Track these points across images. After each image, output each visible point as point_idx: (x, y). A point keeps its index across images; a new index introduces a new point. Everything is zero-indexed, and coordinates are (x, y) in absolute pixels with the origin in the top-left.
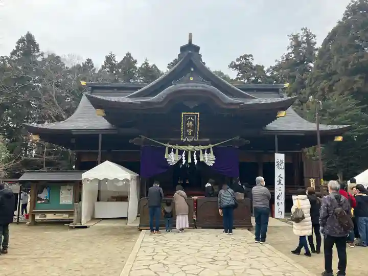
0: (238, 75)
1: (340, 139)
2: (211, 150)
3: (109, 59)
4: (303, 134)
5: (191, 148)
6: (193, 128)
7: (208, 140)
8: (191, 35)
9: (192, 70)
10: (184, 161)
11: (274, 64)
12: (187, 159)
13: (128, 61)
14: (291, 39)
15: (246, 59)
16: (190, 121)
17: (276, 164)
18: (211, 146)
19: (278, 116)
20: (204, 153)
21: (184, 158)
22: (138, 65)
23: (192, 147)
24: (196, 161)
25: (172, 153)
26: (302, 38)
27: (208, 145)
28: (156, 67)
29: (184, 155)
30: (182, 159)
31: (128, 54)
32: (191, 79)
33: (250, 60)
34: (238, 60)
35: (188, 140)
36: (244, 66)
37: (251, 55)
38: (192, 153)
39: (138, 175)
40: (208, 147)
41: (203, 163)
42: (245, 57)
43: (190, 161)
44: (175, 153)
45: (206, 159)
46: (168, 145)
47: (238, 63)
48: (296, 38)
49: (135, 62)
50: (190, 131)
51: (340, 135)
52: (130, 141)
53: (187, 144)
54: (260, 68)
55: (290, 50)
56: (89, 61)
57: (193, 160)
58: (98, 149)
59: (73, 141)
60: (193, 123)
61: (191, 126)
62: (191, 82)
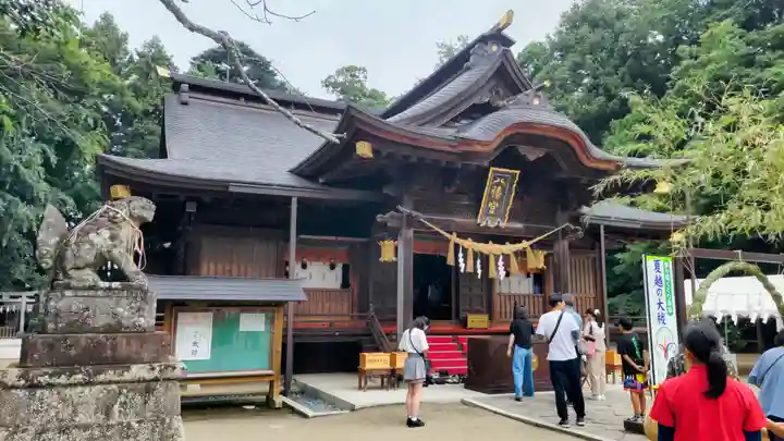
6: (500, 201)
7: (520, 226)
8: (510, 14)
15: (353, 75)
33: (361, 77)
34: (339, 73)
35: (489, 223)
37: (364, 70)
42: (351, 70)
46: (455, 238)
52: (379, 218)
54: (377, 95)
60: (503, 189)
61: (497, 196)
62: (536, 108)
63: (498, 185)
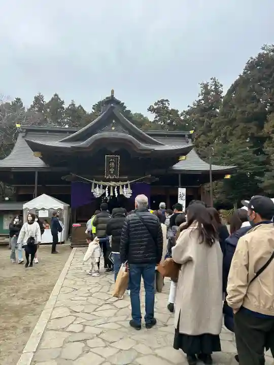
0: (156, 117)
1: (228, 177)
2: (129, 185)
3: (38, 99)
4: (200, 173)
5: (112, 184)
6: (114, 168)
7: (127, 177)
8: (113, 92)
9: (114, 121)
10: (107, 194)
11: (187, 109)
12: (109, 193)
13: (56, 102)
14: (202, 87)
15: (163, 104)
16: (112, 162)
17: (179, 196)
18: (128, 182)
19: (180, 159)
20: (123, 188)
21: (107, 192)
22: (66, 106)
23: (114, 183)
24: (116, 194)
25: (97, 188)
26: (211, 87)
27: (126, 181)
28: (82, 108)
29: (107, 189)
30: (105, 193)
31: (56, 95)
32: (113, 128)
33: (167, 105)
34: (156, 104)
35: (110, 177)
36: (161, 109)
37: (167, 100)
38: (114, 188)
39: (69, 205)
40: (126, 183)
41: (122, 196)
42: (162, 101)
43: (112, 194)
44: (99, 188)
45: (125, 193)
46: (94, 182)
47: (155, 107)
48: (205, 86)
49: (63, 103)
50: (112, 170)
51: (228, 174)
52: (63, 178)
53: (109, 180)
54: (175, 112)
55: (201, 97)
56: (18, 100)
57: (114, 193)
58: (34, 184)
59: (12, 177)
60: (115, 164)
61: (113, 166)
62: (113, 131)
63: (112, 161)
